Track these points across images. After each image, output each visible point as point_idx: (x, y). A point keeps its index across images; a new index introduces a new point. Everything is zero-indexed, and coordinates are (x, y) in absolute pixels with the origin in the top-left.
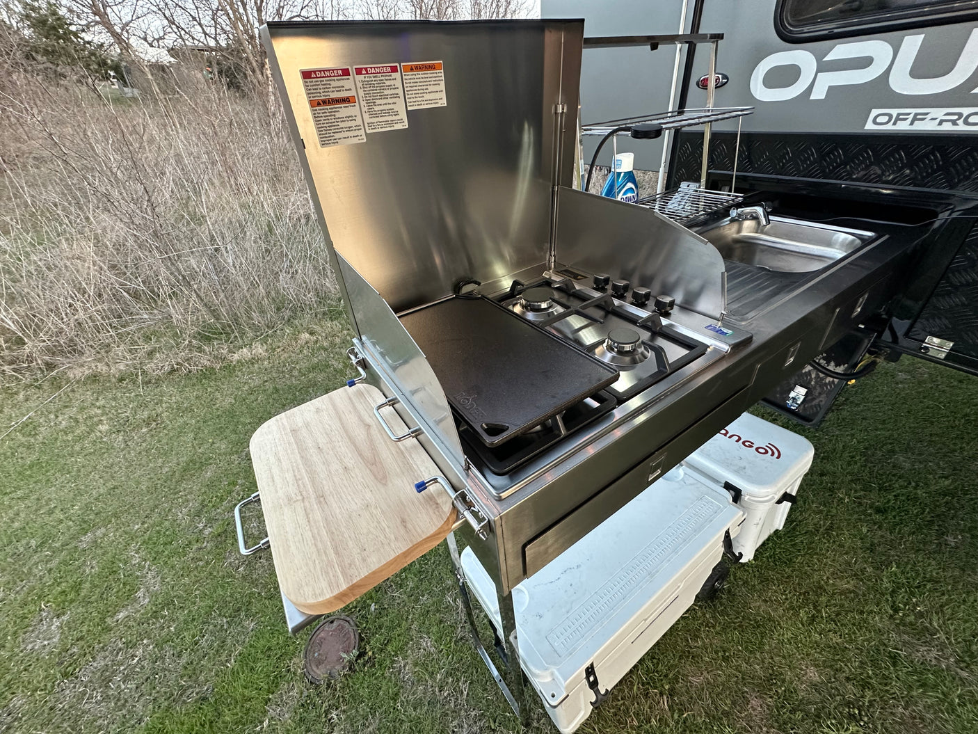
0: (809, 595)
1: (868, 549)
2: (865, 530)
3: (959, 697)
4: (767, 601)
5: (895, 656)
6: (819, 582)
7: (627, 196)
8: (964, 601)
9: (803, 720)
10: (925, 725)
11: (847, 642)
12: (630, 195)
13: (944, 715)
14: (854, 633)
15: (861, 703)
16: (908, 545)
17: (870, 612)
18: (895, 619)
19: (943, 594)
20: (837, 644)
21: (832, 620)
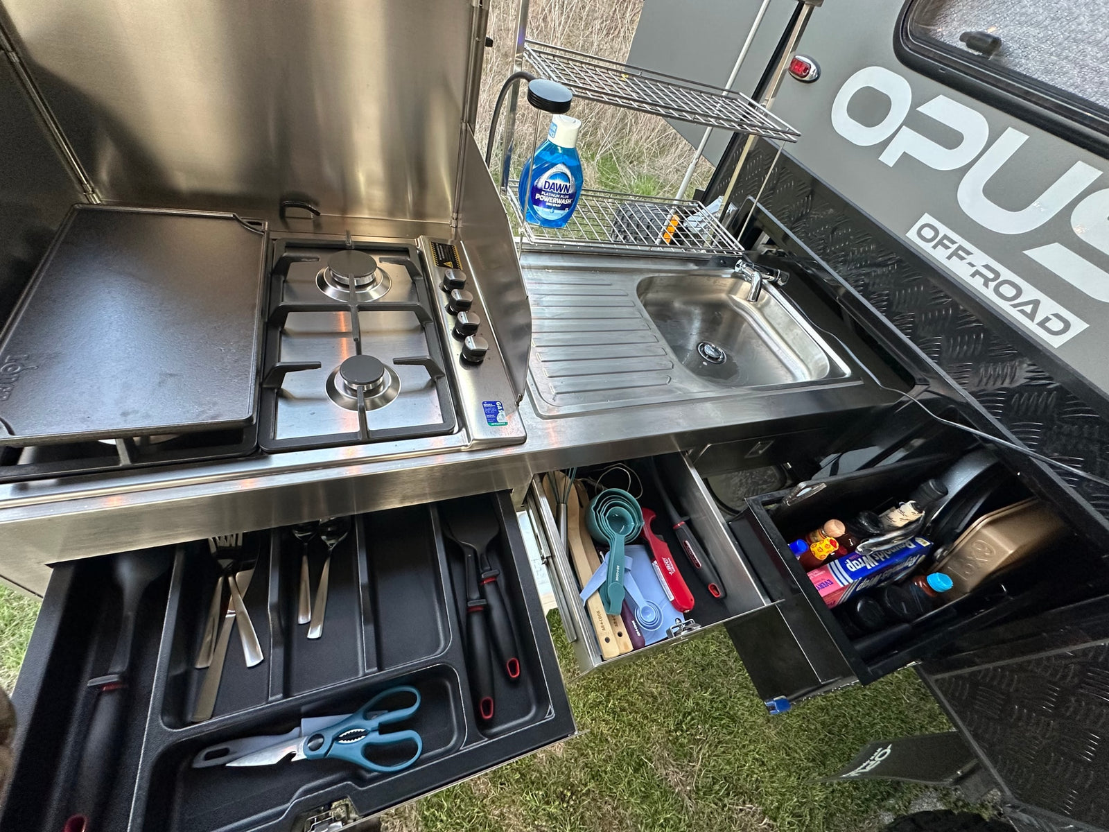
0: (612, 683)
1: (702, 666)
2: (713, 648)
3: (665, 819)
4: (570, 671)
5: (643, 765)
6: (630, 676)
7: (555, 182)
8: (744, 746)
9: (517, 781)
10: (619, 828)
11: (611, 736)
12: (559, 182)
13: (641, 827)
14: (624, 731)
15: (579, 789)
16: (740, 679)
17: (654, 721)
18: (670, 735)
19: (730, 734)
20: (602, 733)
21: (614, 713)
